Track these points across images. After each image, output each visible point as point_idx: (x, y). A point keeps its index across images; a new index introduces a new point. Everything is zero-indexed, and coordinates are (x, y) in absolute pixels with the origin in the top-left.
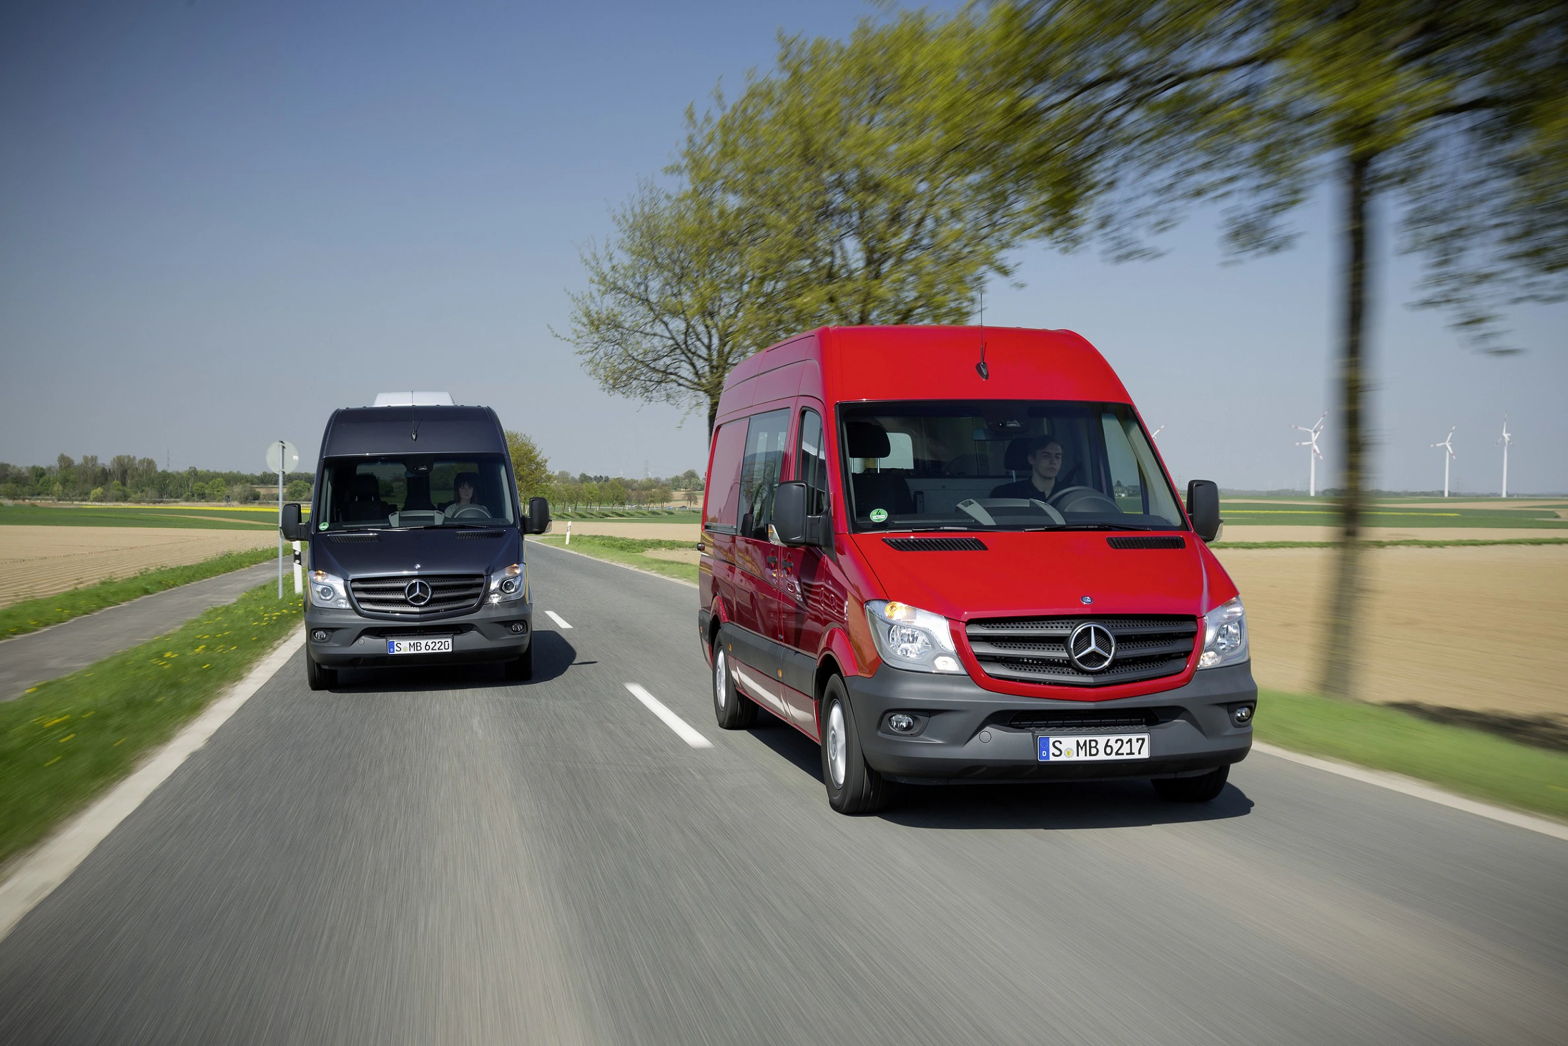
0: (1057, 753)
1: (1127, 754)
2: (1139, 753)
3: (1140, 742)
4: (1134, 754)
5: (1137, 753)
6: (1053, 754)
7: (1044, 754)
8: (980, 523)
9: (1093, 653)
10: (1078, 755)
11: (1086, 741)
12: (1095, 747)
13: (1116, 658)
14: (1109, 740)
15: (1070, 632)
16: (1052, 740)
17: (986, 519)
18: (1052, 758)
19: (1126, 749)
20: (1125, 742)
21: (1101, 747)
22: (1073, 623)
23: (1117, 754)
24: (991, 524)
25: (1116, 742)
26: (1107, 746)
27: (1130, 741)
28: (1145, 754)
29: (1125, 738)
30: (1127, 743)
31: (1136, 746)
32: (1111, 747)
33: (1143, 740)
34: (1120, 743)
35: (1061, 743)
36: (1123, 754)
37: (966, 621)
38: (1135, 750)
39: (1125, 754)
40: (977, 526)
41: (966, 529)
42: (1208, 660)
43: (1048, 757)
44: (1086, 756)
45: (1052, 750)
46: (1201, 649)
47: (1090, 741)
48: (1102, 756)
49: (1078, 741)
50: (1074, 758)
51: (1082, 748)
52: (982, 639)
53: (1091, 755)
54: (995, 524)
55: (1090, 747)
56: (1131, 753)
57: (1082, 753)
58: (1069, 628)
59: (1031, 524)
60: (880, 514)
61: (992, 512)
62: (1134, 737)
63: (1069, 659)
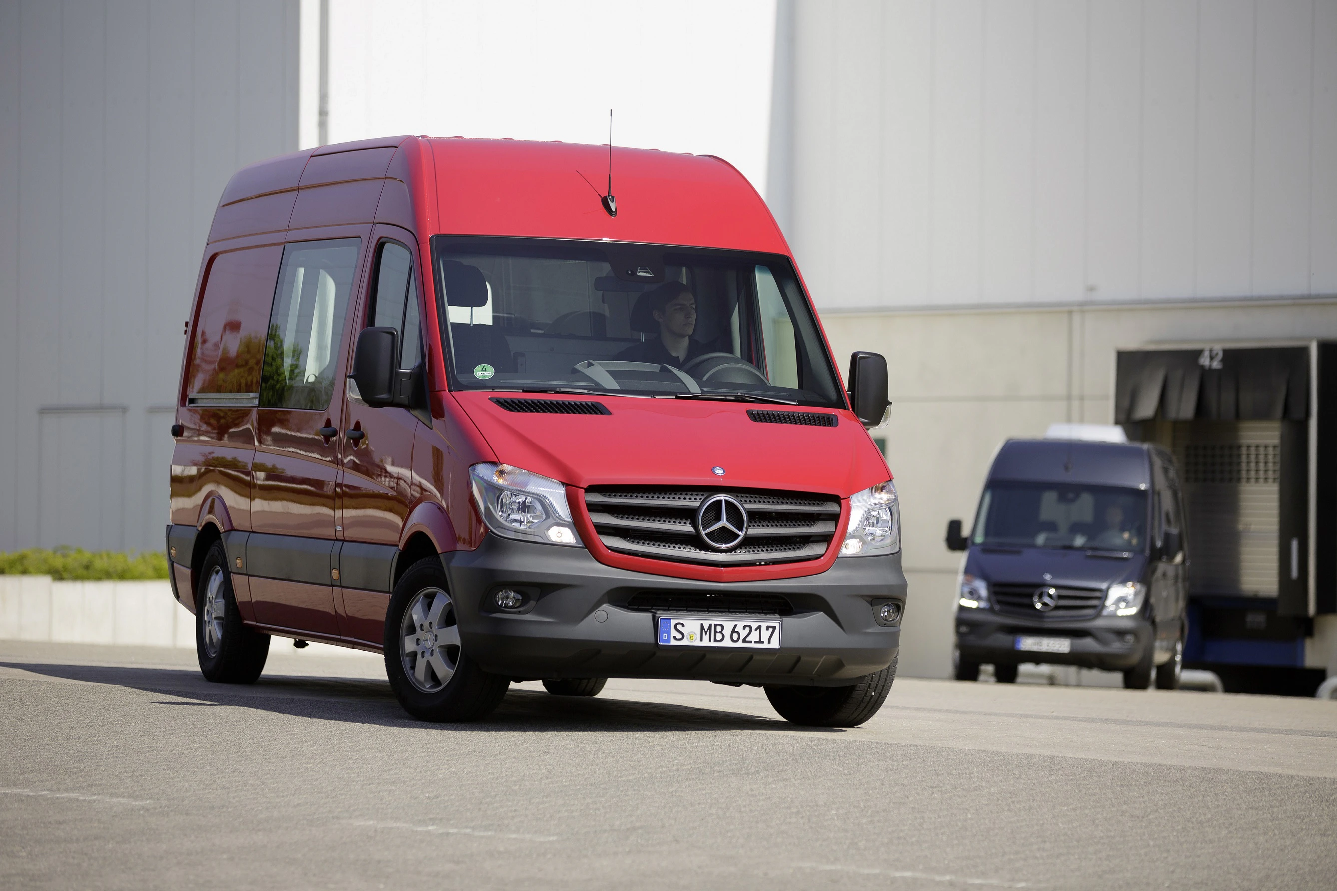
0: (679, 636)
1: (756, 642)
2: (769, 642)
3: (771, 630)
4: (763, 643)
5: (766, 641)
6: (675, 638)
7: (665, 636)
8: (602, 386)
9: (724, 529)
10: (702, 640)
11: (711, 625)
12: (721, 632)
13: (747, 536)
14: (736, 626)
15: (698, 504)
16: (674, 622)
17: (611, 383)
18: (673, 642)
19: (754, 636)
20: (753, 630)
21: (727, 632)
22: (703, 495)
23: (744, 641)
24: (616, 388)
25: (744, 628)
26: (733, 631)
27: (760, 628)
28: (775, 644)
29: (755, 625)
30: (756, 630)
31: (766, 635)
32: (738, 633)
33: (774, 628)
34: (748, 629)
35: (683, 625)
36: (751, 642)
37: (585, 487)
38: (765, 638)
39: (753, 642)
40: (599, 389)
41: (586, 391)
42: (851, 548)
43: (669, 640)
44: (710, 641)
45: (674, 633)
46: (844, 536)
47: (716, 625)
48: (727, 643)
49: (702, 625)
50: (698, 643)
51: (706, 633)
52: (601, 508)
53: (715, 640)
54: (619, 388)
55: (716, 632)
56: (760, 642)
57: (706, 638)
58: (698, 500)
59: (664, 390)
60: (485, 370)
61: (614, 374)
62: (764, 625)
63: (695, 534)
